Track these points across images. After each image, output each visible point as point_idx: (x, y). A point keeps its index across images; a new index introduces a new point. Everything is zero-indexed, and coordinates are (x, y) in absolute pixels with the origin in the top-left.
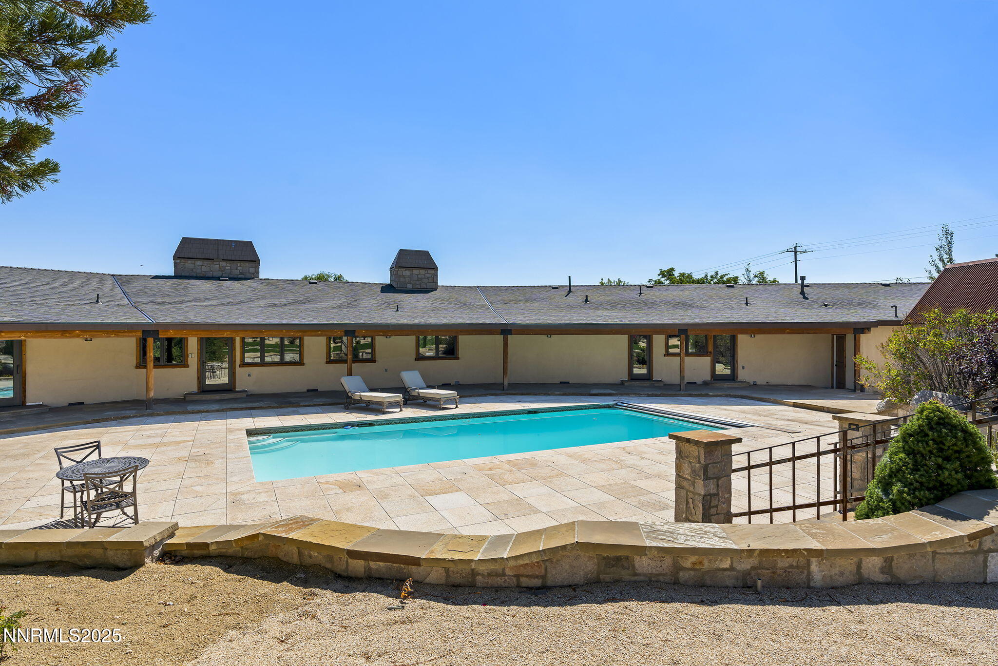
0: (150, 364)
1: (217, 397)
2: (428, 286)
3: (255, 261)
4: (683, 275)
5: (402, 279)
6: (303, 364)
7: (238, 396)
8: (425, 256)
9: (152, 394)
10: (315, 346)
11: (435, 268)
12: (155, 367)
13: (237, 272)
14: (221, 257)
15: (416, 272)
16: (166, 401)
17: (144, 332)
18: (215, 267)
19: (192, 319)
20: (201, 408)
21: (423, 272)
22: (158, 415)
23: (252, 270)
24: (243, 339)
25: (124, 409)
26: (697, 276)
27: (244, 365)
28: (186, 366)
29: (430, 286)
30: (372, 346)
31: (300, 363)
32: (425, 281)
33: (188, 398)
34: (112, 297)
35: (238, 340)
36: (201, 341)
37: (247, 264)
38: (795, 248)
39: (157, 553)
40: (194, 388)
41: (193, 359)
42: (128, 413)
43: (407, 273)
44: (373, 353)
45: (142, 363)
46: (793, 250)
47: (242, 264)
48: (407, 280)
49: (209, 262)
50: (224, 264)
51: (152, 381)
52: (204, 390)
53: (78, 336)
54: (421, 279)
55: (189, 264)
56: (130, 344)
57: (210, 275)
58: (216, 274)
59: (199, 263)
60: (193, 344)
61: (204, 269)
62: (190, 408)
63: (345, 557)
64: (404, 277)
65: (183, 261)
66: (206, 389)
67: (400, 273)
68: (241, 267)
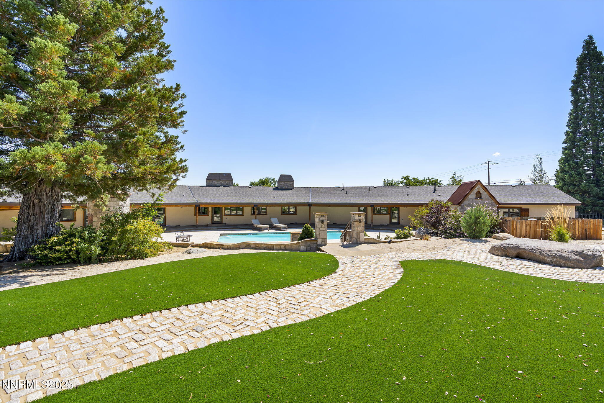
0: (198, 215)
1: (217, 225)
2: (290, 187)
3: (232, 180)
4: (414, 179)
5: (281, 185)
6: (243, 215)
7: (223, 225)
8: (290, 177)
9: (198, 223)
10: (248, 210)
11: (293, 181)
12: (199, 215)
13: (226, 184)
14: (221, 179)
15: (286, 183)
16: (202, 226)
17: (196, 205)
18: (219, 182)
19: (209, 201)
20: (210, 228)
21: (288, 182)
22: (199, 229)
23: (230, 183)
24: (225, 207)
25: (191, 228)
26: (420, 179)
27: (225, 215)
28: (208, 215)
29: (291, 188)
30: (266, 209)
31: (242, 215)
32: (290, 186)
33: (209, 225)
34: (188, 194)
35: (223, 208)
36: (212, 208)
37: (229, 181)
38: (489, 162)
39: (191, 246)
40: (210, 222)
41: (210, 213)
42: (191, 229)
43: (283, 183)
44: (266, 212)
45: (195, 215)
46: (487, 163)
47: (227, 181)
48: (283, 185)
49: (217, 181)
50: (221, 181)
51: (198, 220)
52: (213, 223)
53: (179, 207)
54: (288, 185)
55: (211, 182)
56: (192, 208)
57: (217, 185)
58: (219, 185)
59: (214, 181)
60: (210, 209)
61: (215, 183)
62: (208, 228)
63: (215, 245)
65: (209, 181)
66: (214, 222)
67: (280, 183)
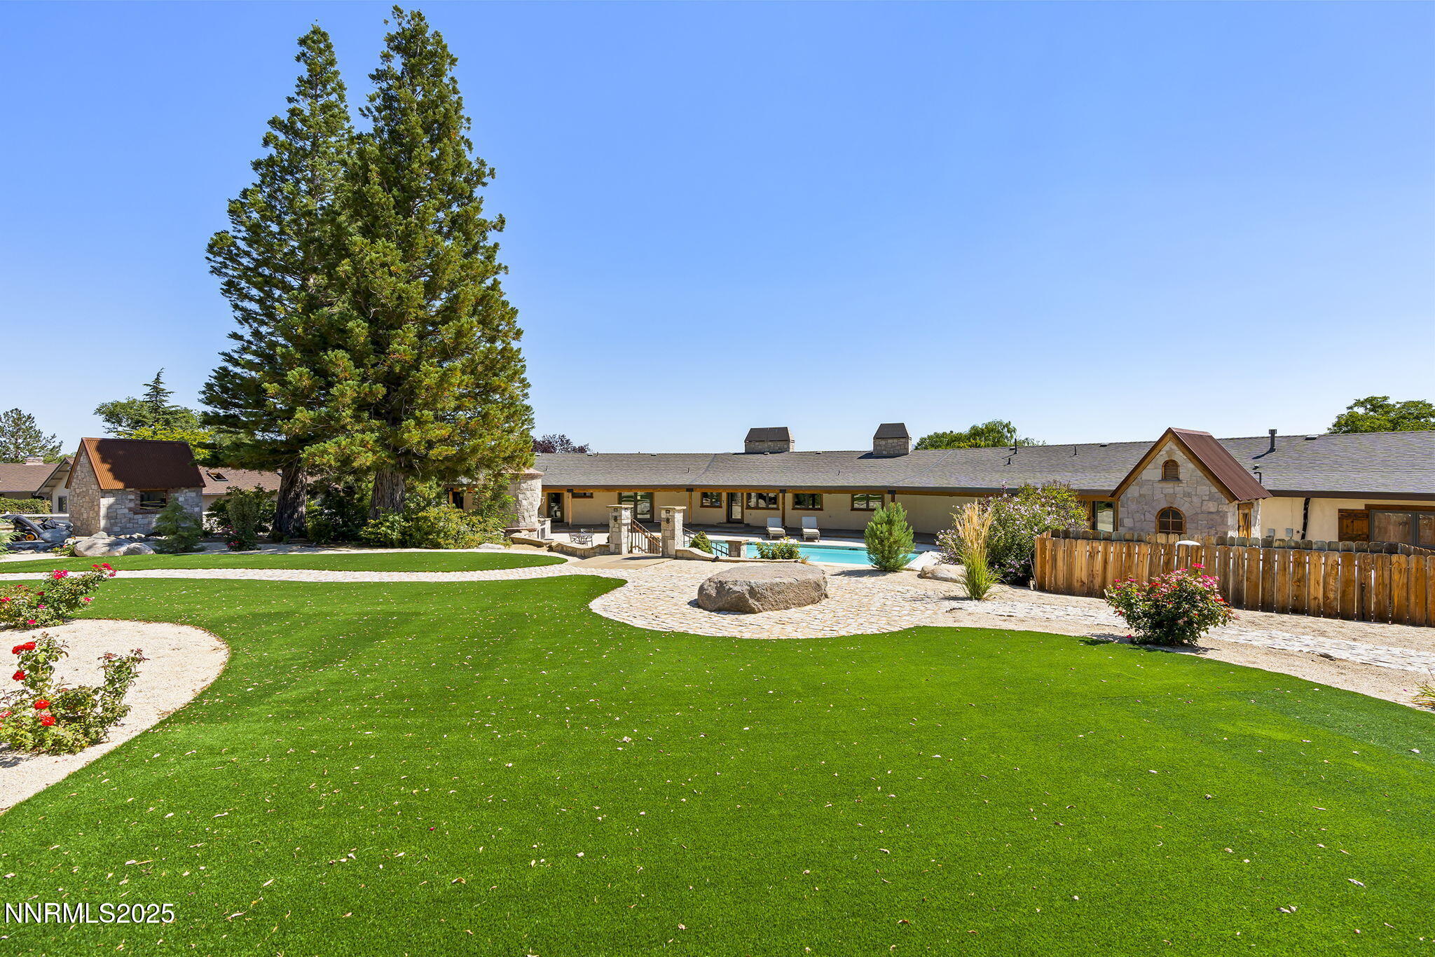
2: (900, 452)
3: (788, 440)
5: (879, 448)
12: (702, 507)
13: (776, 448)
14: (769, 439)
15: (890, 441)
18: (766, 445)
21: (895, 441)
23: (785, 446)
27: (749, 508)
28: (721, 507)
29: (902, 452)
31: (777, 508)
32: (898, 448)
35: (745, 494)
36: (728, 494)
37: (783, 442)
41: (724, 504)
43: (883, 442)
44: (822, 504)
47: (781, 443)
48: (883, 448)
49: (763, 443)
50: (770, 443)
52: (726, 521)
54: (895, 447)
55: (752, 445)
57: (763, 451)
58: (766, 450)
59: (757, 444)
60: (724, 495)
61: (762, 447)
64: (880, 445)
65: (750, 443)
66: (731, 521)
67: (878, 443)
68: (780, 444)
